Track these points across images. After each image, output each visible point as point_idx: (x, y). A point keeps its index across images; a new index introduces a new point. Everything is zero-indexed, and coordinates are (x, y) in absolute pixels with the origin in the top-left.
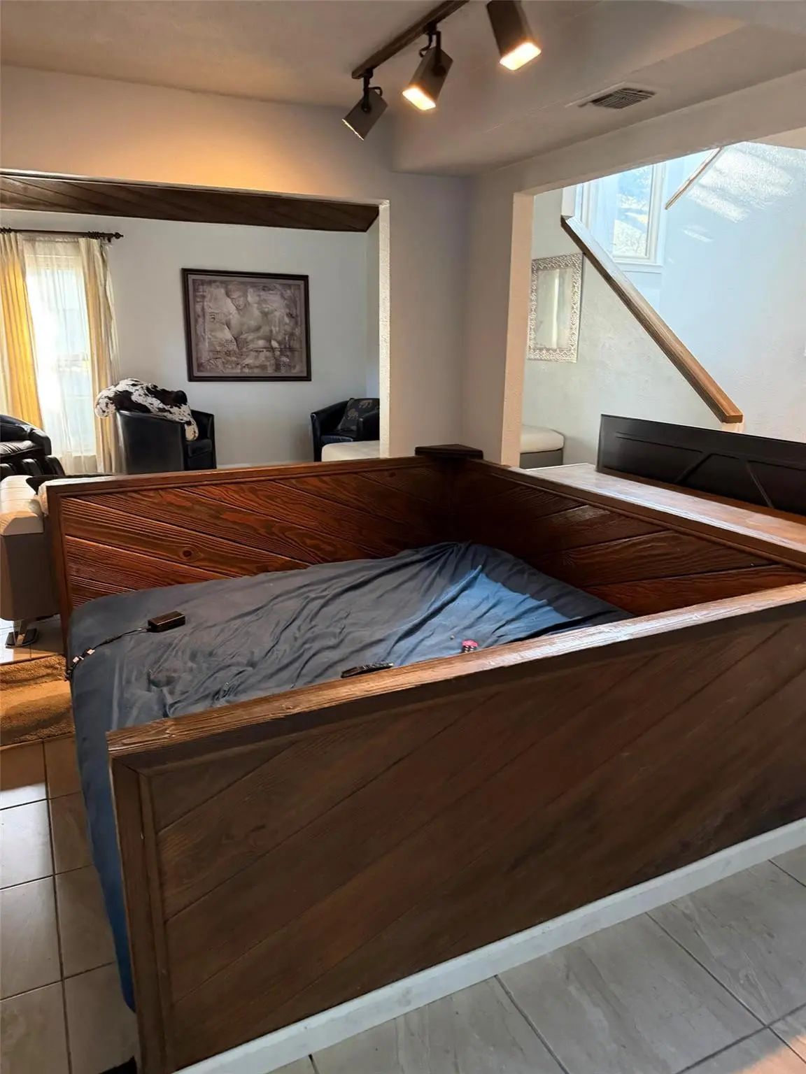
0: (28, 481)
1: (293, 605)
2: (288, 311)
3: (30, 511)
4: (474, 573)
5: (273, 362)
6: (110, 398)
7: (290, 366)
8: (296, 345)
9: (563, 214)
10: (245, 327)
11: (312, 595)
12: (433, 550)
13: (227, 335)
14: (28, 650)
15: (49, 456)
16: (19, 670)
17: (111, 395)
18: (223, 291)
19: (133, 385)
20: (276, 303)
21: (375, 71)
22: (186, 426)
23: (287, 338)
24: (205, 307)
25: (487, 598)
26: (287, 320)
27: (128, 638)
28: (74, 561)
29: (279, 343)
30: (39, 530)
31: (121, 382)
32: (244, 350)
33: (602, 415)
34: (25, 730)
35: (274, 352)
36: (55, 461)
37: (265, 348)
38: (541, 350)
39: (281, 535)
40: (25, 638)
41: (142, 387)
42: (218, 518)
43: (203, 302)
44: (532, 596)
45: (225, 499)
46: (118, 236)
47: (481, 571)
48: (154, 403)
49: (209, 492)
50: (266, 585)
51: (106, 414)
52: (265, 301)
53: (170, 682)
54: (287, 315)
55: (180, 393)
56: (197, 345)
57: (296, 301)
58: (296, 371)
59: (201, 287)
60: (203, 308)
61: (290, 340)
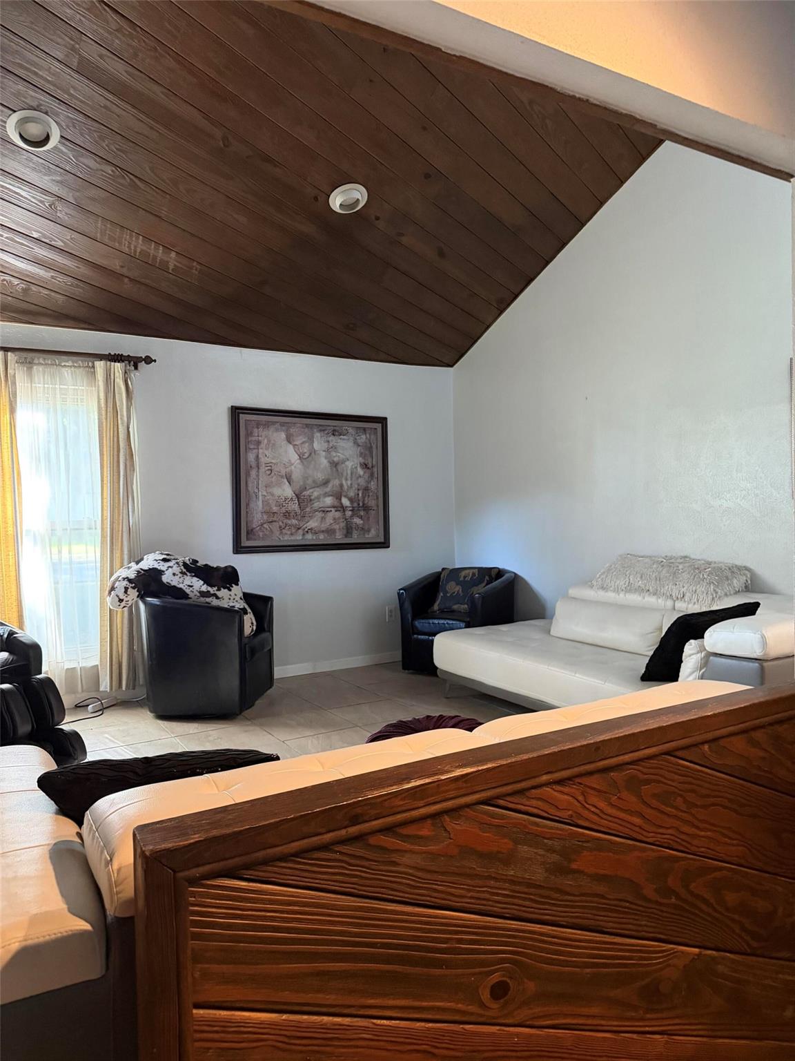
2: (361, 460)
5: (343, 525)
6: (130, 581)
7: (364, 530)
8: (371, 502)
13: (287, 491)
15: (38, 677)
17: (132, 576)
18: (283, 435)
19: (165, 560)
20: (348, 449)
22: (244, 616)
23: (360, 495)
24: (260, 456)
26: (360, 471)
29: (351, 500)
31: (145, 557)
32: (308, 509)
35: (344, 511)
36: (49, 682)
37: (334, 507)
41: (177, 563)
42: (567, 872)
43: (258, 449)
46: (148, 360)
48: (195, 585)
52: (335, 448)
54: (361, 464)
55: (230, 569)
56: (248, 505)
57: (371, 447)
58: (370, 535)
59: (256, 430)
60: (257, 456)
61: (364, 497)
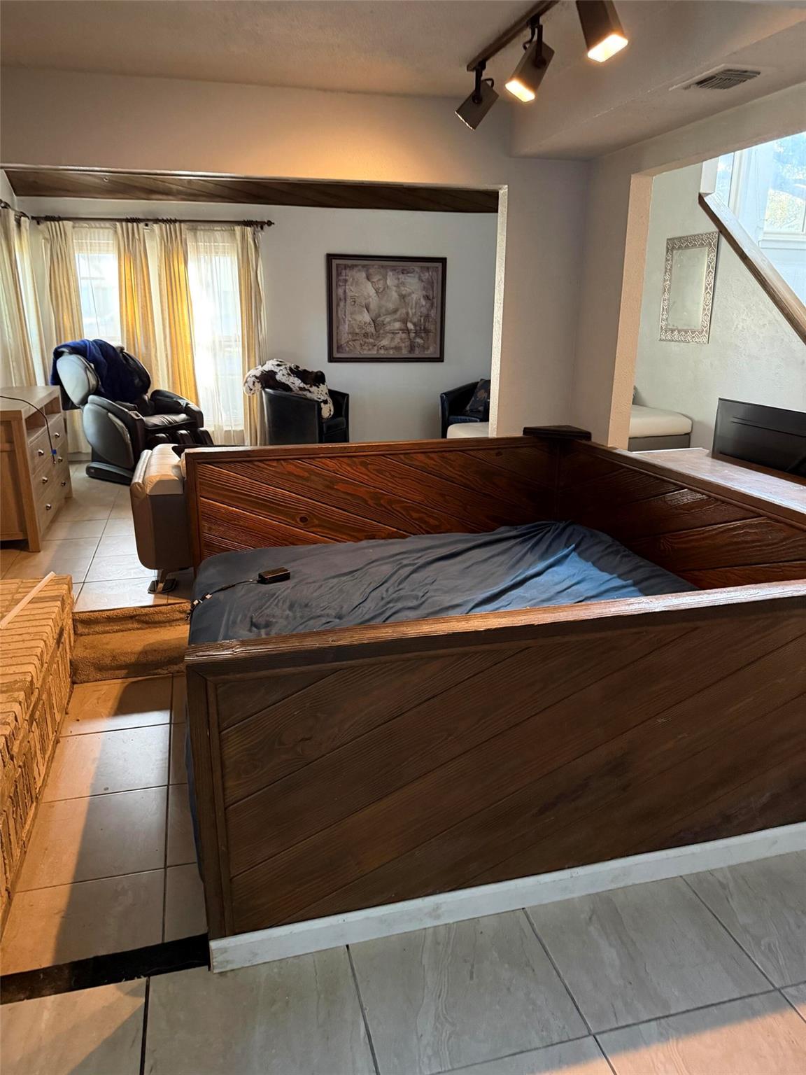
0: (174, 449)
1: (386, 569)
2: (424, 293)
3: (172, 474)
4: (566, 551)
5: (408, 343)
6: (256, 377)
7: (424, 348)
8: (431, 327)
9: (702, 191)
10: (383, 310)
11: (405, 562)
12: (529, 528)
13: (367, 318)
14: (166, 596)
15: (201, 429)
16: (157, 613)
17: (258, 374)
18: (364, 275)
19: (278, 365)
20: (413, 285)
21: (488, 63)
22: (322, 404)
23: (422, 321)
24: (347, 291)
25: (574, 575)
26: (423, 302)
27: (240, 586)
28: (206, 520)
29: (415, 325)
30: (180, 491)
31: (267, 362)
32: (381, 332)
33: (720, 399)
34: (158, 665)
35: (409, 333)
36: (206, 432)
37: (400, 330)
38: (672, 331)
39: (389, 508)
40: (164, 587)
41: (286, 368)
42: (333, 489)
43: (345, 286)
44: (619, 576)
45: (338, 471)
46: (270, 223)
47: (574, 550)
48: (296, 383)
49: (324, 464)
50: (366, 551)
51: (252, 392)
52: (403, 283)
53: (268, 625)
54: (424, 297)
55: (319, 374)
56: (338, 327)
57: (433, 283)
58: (429, 352)
59: (344, 271)
60: (345, 291)
61: (425, 322)
